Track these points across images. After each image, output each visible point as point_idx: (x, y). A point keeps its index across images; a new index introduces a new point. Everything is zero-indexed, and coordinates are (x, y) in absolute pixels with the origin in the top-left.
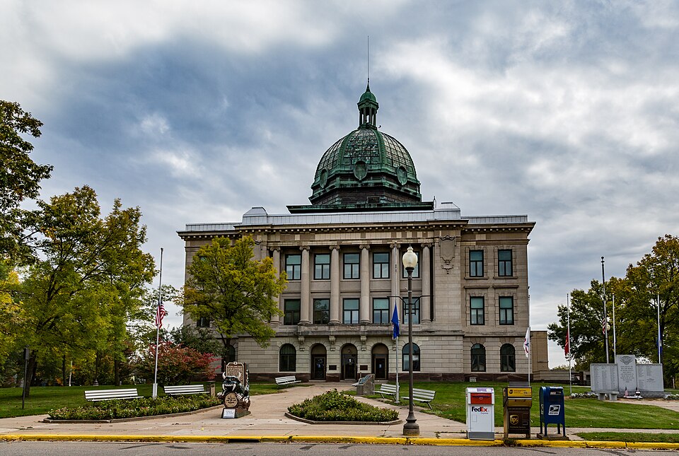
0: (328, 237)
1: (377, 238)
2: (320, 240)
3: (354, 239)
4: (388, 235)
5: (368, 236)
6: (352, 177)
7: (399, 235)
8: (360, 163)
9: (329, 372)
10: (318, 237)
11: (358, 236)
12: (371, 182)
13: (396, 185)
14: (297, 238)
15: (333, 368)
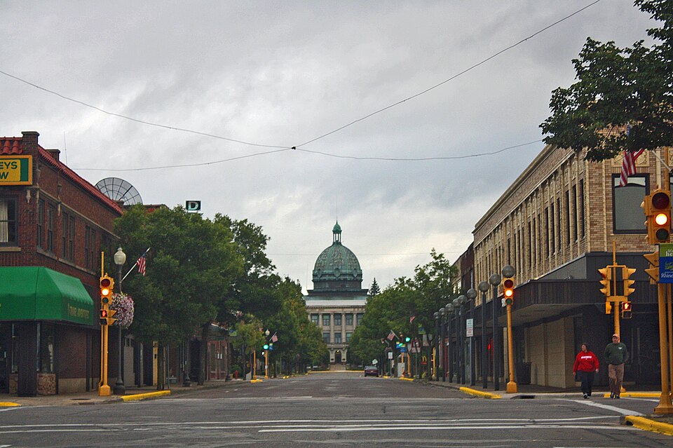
0: (329, 310)
1: (348, 311)
2: (326, 311)
3: (339, 311)
4: (352, 310)
5: (345, 310)
6: (333, 275)
7: (356, 309)
8: (337, 269)
9: (331, 361)
10: (325, 310)
11: (341, 310)
12: (342, 278)
13: (352, 278)
14: (317, 310)
15: (332, 360)
